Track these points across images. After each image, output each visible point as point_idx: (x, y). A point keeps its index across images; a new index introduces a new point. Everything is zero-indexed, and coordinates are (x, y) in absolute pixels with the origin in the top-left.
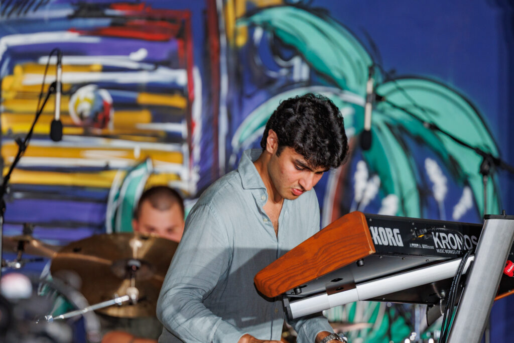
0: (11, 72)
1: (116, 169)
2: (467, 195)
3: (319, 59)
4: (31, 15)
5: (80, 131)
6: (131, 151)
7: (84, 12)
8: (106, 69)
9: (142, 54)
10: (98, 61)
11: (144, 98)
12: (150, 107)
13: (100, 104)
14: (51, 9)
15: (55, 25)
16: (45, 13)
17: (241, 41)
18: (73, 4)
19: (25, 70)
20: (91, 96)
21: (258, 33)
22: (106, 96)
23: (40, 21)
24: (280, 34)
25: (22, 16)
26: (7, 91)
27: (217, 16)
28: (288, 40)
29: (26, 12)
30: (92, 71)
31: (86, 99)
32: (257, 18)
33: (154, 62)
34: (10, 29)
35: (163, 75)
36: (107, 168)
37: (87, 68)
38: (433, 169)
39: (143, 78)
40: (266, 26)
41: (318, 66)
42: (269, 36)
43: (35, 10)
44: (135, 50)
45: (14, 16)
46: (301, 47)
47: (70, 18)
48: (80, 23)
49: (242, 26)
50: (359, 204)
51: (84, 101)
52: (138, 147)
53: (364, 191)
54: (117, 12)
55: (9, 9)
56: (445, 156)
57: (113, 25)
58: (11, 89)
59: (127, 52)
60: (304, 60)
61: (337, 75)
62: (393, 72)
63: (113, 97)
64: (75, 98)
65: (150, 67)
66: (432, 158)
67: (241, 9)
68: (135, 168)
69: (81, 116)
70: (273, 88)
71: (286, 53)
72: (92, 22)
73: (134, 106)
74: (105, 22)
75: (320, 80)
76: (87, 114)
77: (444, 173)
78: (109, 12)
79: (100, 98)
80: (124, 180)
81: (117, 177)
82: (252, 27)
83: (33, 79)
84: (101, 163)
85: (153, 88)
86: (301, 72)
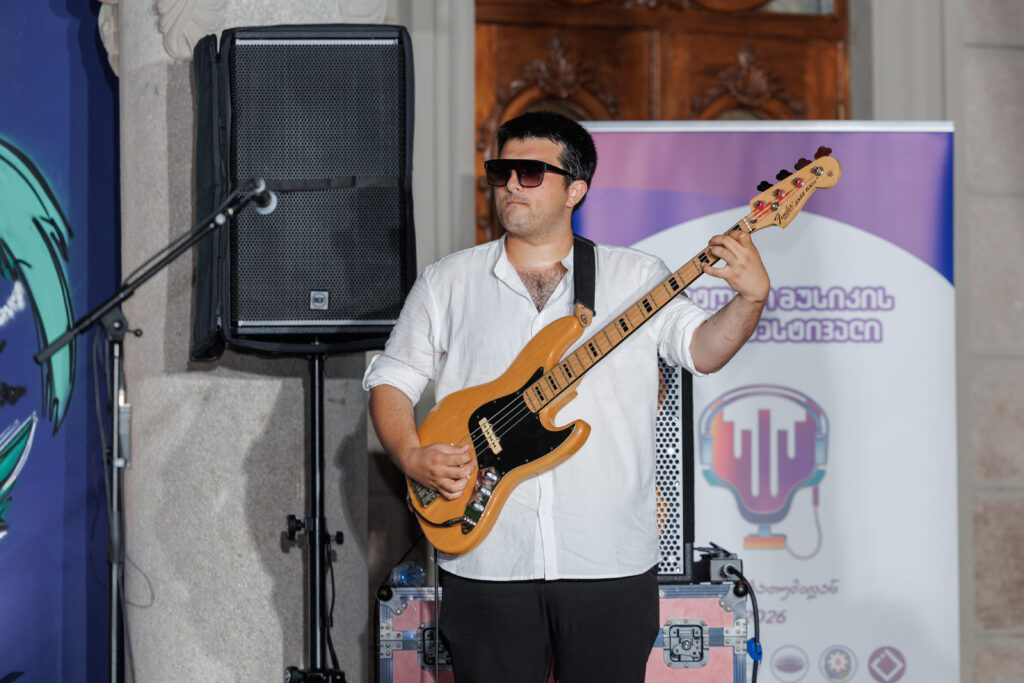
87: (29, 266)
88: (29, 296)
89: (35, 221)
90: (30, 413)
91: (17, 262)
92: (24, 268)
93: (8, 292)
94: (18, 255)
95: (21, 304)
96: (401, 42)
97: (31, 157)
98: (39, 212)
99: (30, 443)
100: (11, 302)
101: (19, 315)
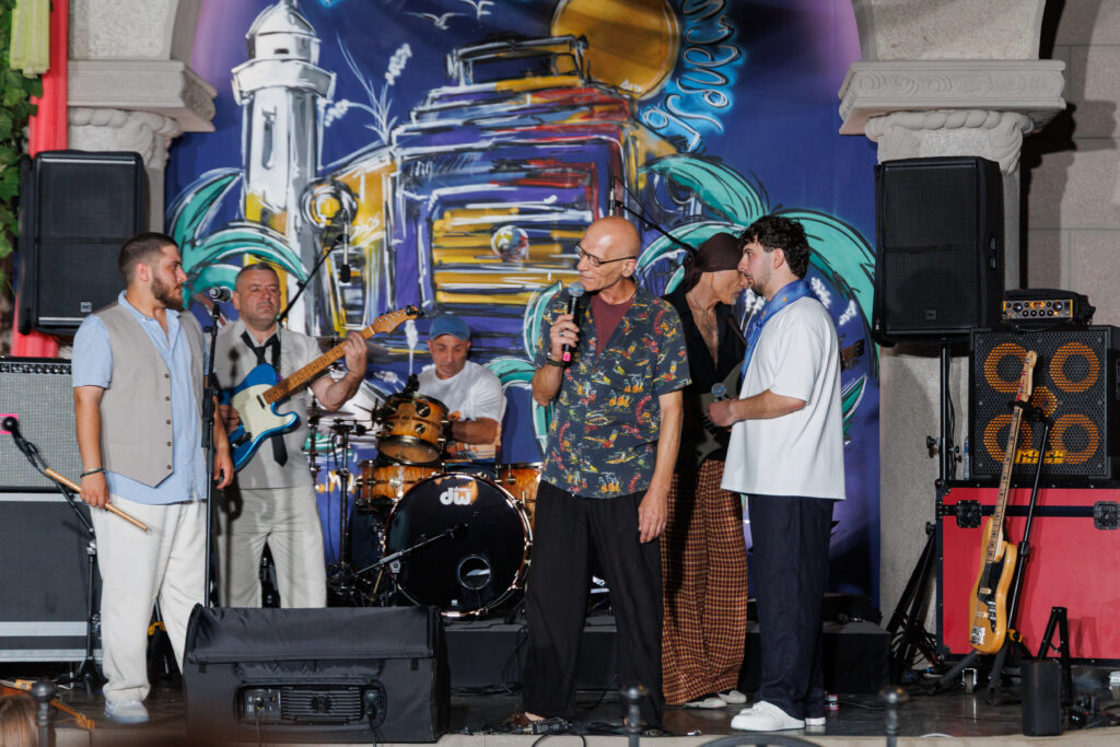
0: (441, 217)
1: (531, 290)
2: (852, 303)
3: (711, 198)
4: (459, 171)
5: (500, 261)
6: (545, 275)
7: (505, 167)
8: (522, 212)
9: (553, 199)
10: (516, 205)
11: (556, 235)
12: (561, 241)
13: (519, 239)
14: (475, 166)
15: (478, 178)
16: (470, 170)
17: (641, 185)
18: (493, 161)
19: (453, 214)
20: (510, 233)
21: (657, 178)
22: (523, 232)
23: (467, 176)
24: (678, 179)
25: (451, 172)
26: (437, 232)
27: (621, 166)
28: (684, 183)
29: (455, 168)
30: (510, 214)
31: (505, 235)
32: (656, 167)
33: (563, 205)
34: (441, 183)
35: (571, 215)
36: (523, 290)
37: (507, 211)
38: (817, 284)
39: (555, 217)
40: (662, 172)
41: (709, 203)
42: (666, 181)
43: (463, 166)
44: (548, 196)
45: (444, 173)
46: (696, 188)
47: (491, 172)
48: (500, 176)
49: (643, 173)
50: (748, 314)
51: (504, 236)
52: (550, 272)
53: (753, 304)
54: (532, 166)
55: (440, 167)
56: (830, 274)
57: (528, 176)
58: (441, 229)
59: (541, 198)
60: (698, 198)
61: (729, 210)
62: (780, 206)
63: (527, 232)
64: (496, 235)
65: (561, 209)
66: (817, 278)
67: (642, 160)
68: (547, 289)
69: (501, 250)
70: (671, 224)
71: (682, 194)
72: (510, 175)
73: (548, 240)
74: (523, 174)
75: (712, 215)
76: (506, 247)
77: (828, 289)
78: (524, 166)
79: (519, 234)
80: (538, 299)
81: (532, 296)
82: (651, 175)
83: (462, 221)
84: (520, 286)
85: (563, 226)
86: (696, 208)
87: (859, 291)
88: (859, 309)
89: (861, 266)
90: (862, 374)
91: (851, 290)
92: (856, 293)
93: (846, 306)
94: (851, 285)
95: (854, 313)
96: (977, 166)
97: (858, 230)
98: (865, 261)
99: (863, 391)
100: (848, 312)
101: (853, 319)
